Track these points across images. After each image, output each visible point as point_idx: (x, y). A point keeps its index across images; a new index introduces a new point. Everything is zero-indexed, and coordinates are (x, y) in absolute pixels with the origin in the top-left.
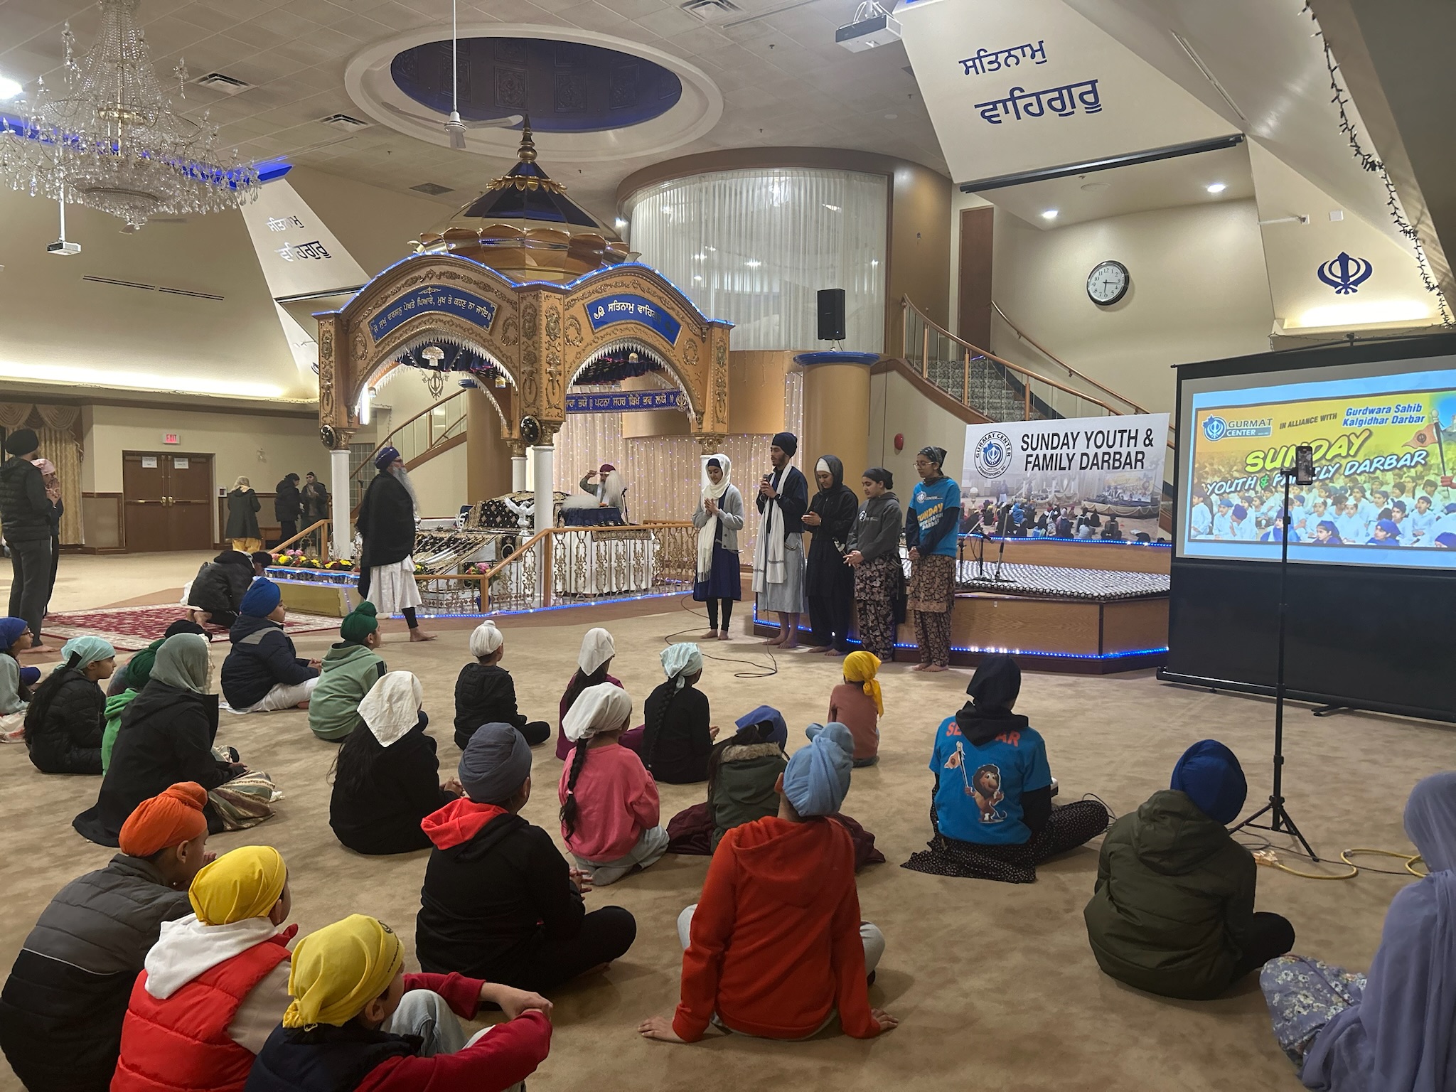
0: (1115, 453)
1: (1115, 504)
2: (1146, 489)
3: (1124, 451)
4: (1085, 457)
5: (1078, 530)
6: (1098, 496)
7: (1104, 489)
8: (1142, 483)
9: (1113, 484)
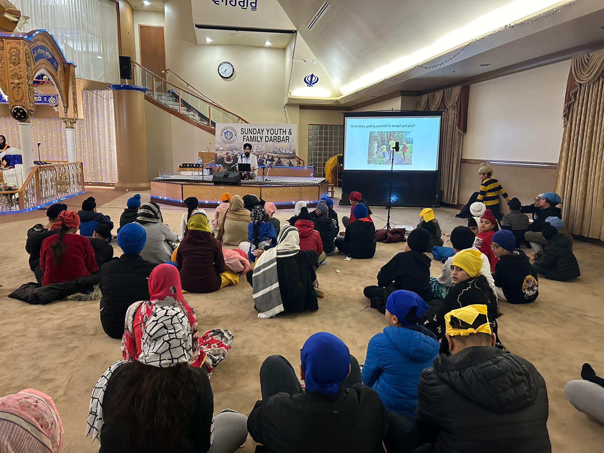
2: (290, 149)
3: (282, 136)
6: (273, 151)
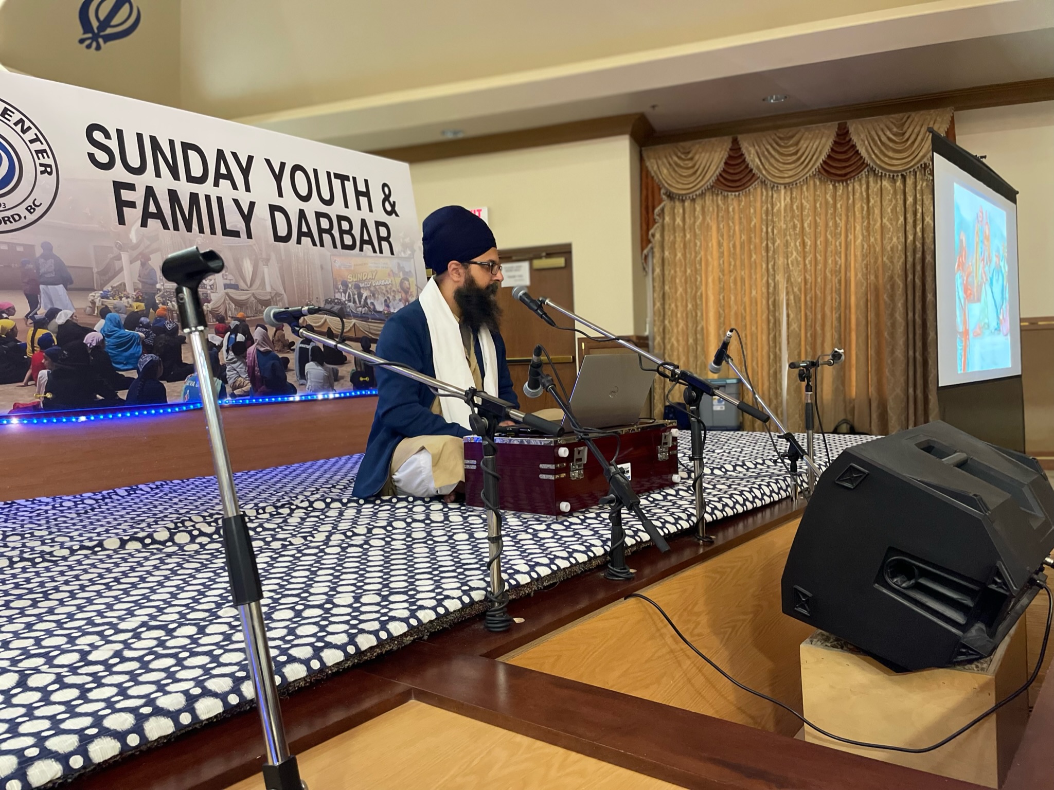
0: (340, 218)
1: (363, 317)
3: (356, 217)
4: (279, 215)
5: (302, 375)
6: (327, 302)
7: (336, 287)
8: (398, 280)
9: (350, 279)
